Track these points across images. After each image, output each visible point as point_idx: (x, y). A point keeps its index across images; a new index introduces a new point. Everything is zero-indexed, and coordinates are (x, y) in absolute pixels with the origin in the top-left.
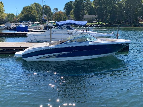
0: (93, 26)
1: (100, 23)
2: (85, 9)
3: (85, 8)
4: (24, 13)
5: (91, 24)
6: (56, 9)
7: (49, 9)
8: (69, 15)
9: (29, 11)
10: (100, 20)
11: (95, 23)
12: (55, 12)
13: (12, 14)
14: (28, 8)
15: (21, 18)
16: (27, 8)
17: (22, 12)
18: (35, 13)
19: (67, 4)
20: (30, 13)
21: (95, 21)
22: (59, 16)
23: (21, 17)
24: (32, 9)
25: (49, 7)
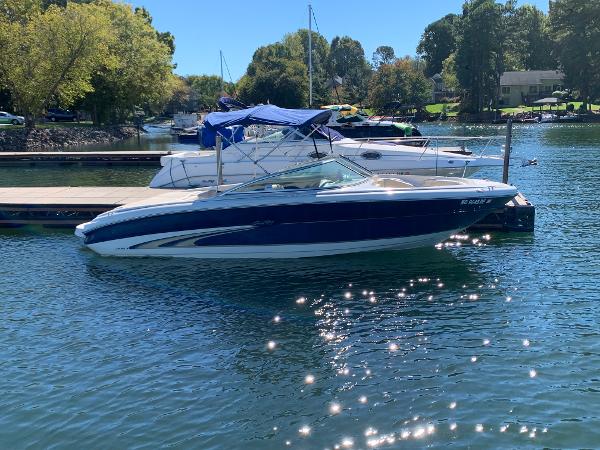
0: (540, 119)
1: (577, 105)
2: (505, 48)
3: (508, 42)
4: (258, 71)
5: (530, 109)
6: (387, 52)
7: (358, 54)
8: (438, 76)
9: (275, 65)
10: (576, 93)
11: (553, 104)
12: (381, 63)
13: (214, 78)
14: (274, 51)
15: (244, 91)
16: (270, 54)
17: (251, 71)
18: (300, 73)
19: (431, 28)
20: (280, 73)
21: (551, 96)
22: (392, 80)
23: (245, 89)
24: (289, 57)
25: (357, 44)
